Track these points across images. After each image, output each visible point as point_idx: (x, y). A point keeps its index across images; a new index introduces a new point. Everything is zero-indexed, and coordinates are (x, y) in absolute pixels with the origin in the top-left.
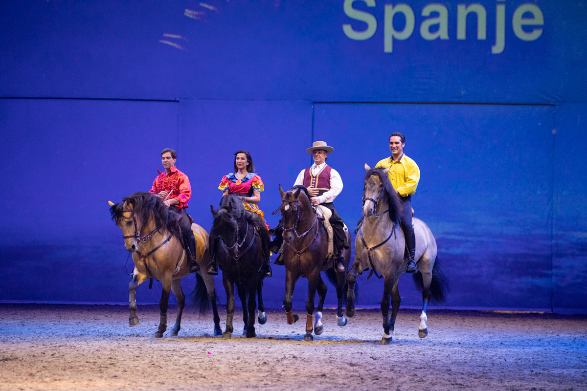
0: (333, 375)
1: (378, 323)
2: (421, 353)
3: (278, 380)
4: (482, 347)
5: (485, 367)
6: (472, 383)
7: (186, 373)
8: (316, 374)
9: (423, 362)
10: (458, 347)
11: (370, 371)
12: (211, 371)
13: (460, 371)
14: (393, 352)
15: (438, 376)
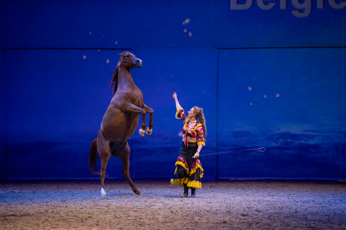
0: (231, 222)
1: (261, 189)
2: (288, 208)
3: (196, 226)
4: (328, 203)
5: (329, 216)
6: (321, 226)
7: (137, 222)
8: (220, 221)
9: (289, 213)
10: (312, 203)
11: (255, 219)
12: (153, 220)
13: (313, 219)
14: (270, 207)
15: (299, 222)
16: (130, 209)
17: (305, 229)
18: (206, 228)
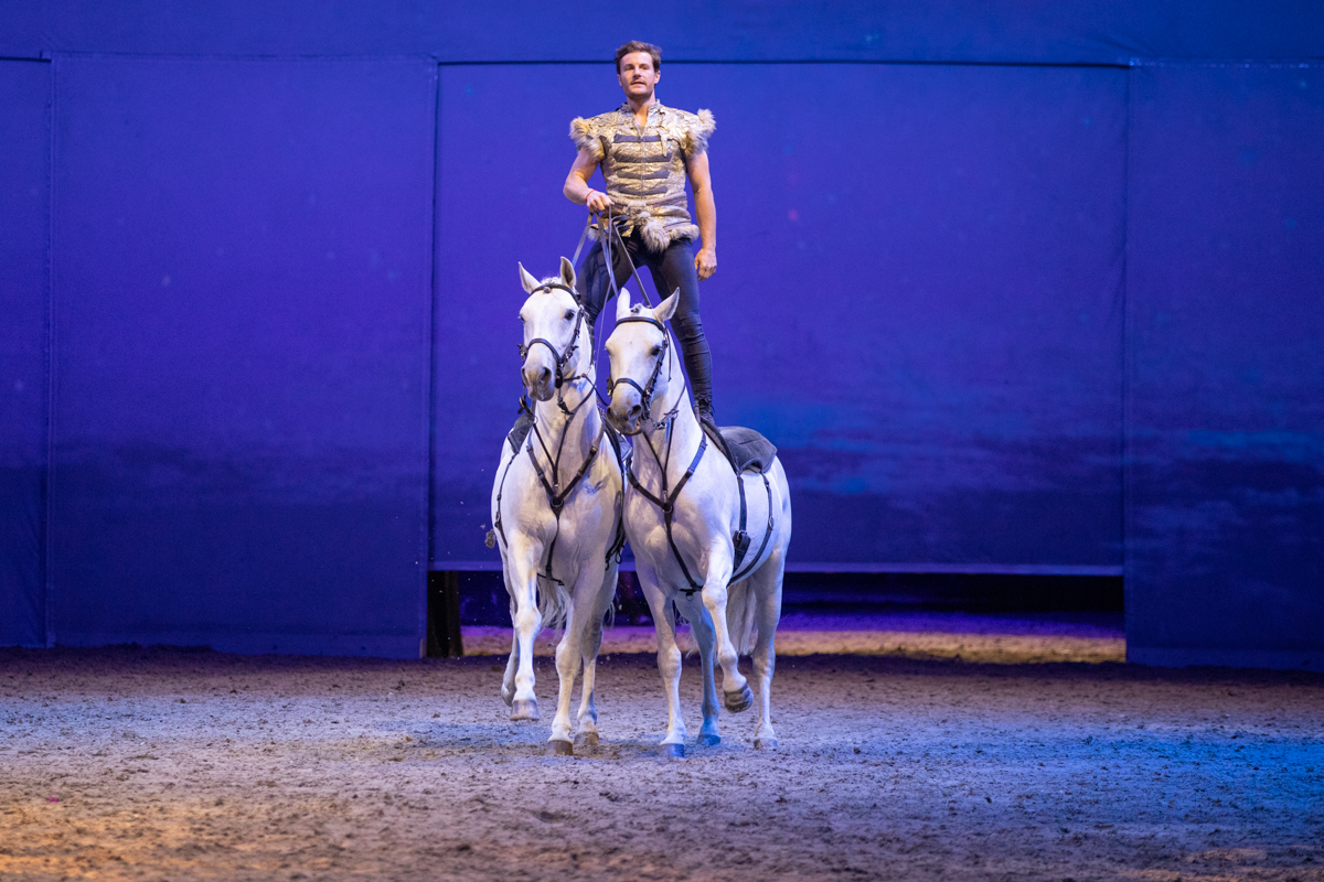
0: (491, 846)
1: (625, 696)
2: (747, 781)
3: (334, 865)
4: (923, 762)
5: (928, 819)
6: (892, 866)
7: (66, 847)
8: (442, 844)
9: (751, 807)
10: (853, 762)
11: (599, 835)
12: (139, 839)
13: (856, 833)
14: (665, 778)
15: (794, 847)
16: (34, 789)
17: (823, 877)
18: (380, 876)
